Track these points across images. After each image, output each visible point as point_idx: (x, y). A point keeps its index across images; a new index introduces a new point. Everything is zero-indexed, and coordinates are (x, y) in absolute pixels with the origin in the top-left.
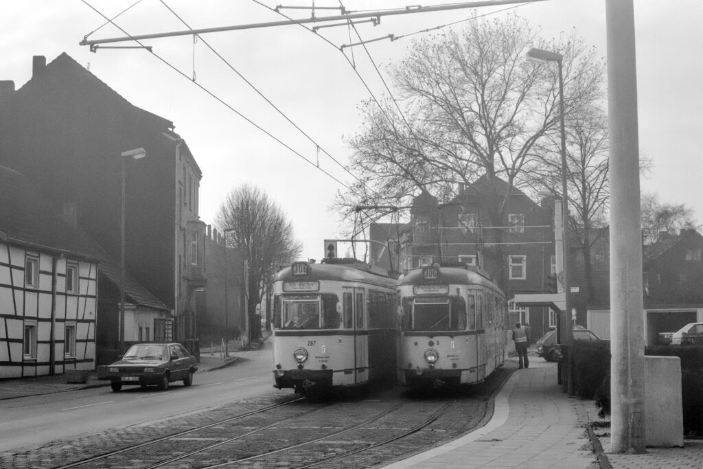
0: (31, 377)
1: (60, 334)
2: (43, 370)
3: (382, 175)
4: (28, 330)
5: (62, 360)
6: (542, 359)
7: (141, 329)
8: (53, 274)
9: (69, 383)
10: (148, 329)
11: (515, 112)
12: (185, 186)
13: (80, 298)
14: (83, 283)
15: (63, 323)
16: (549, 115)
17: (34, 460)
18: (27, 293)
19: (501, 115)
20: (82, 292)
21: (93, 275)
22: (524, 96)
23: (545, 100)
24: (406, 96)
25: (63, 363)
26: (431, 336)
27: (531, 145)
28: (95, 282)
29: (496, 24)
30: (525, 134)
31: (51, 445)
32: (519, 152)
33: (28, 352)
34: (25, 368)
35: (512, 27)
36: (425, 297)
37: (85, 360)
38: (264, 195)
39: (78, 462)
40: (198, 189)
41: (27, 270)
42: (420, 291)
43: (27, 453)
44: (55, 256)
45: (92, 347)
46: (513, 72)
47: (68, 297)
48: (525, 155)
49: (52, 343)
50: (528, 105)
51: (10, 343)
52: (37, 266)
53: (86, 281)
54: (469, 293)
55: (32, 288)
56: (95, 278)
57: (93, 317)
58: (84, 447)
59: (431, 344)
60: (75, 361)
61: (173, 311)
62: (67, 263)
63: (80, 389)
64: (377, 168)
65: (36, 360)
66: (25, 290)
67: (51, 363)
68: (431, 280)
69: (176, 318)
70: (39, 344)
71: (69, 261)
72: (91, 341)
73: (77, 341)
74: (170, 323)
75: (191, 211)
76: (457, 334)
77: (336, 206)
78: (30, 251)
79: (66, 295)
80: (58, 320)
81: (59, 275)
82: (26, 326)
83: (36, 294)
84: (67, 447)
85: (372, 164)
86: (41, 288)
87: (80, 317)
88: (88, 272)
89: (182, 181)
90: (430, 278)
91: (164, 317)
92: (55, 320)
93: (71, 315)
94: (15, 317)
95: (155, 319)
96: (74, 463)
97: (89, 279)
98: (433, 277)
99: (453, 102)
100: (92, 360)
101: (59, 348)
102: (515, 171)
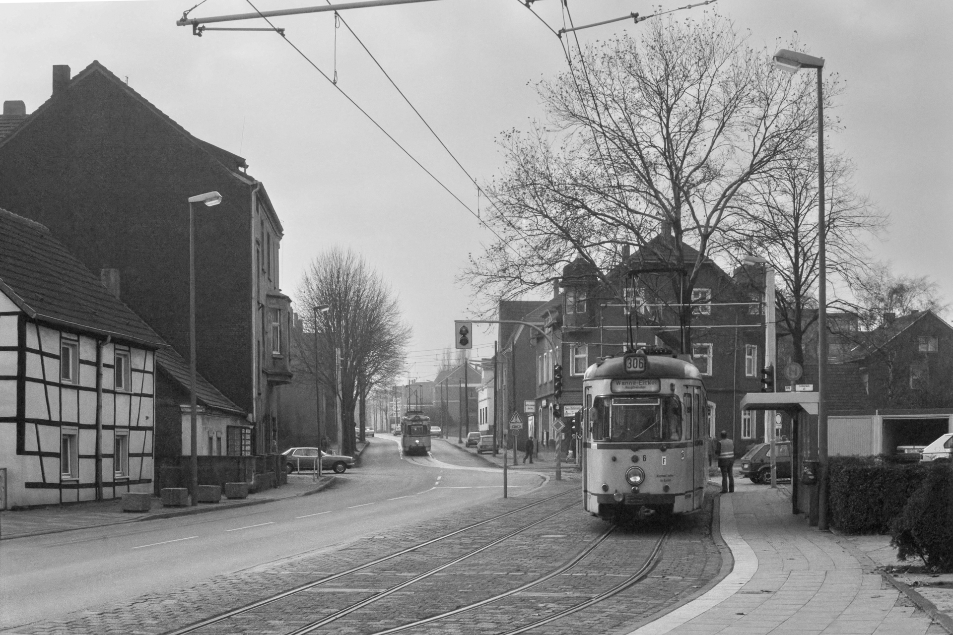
0: (72, 503)
1: (108, 446)
2: (87, 494)
3: (529, 233)
4: (67, 441)
5: (112, 480)
6: (748, 480)
7: (211, 439)
8: (97, 364)
9: (125, 511)
10: (219, 439)
11: (711, 147)
12: (263, 246)
13: (133, 397)
14: (136, 377)
15: (111, 432)
16: (758, 152)
17: (131, 622)
18: (63, 390)
19: (691, 153)
20: (136, 389)
21: (150, 367)
22: (723, 126)
23: (754, 133)
24: (563, 125)
25: (113, 484)
26: (635, 449)
27: (732, 194)
28: (151, 375)
29: (688, 26)
30: (722, 179)
31: (146, 598)
32: (715, 203)
33: (66, 470)
34: (63, 490)
35: (711, 30)
36: (627, 396)
37: (141, 481)
38: (361, 262)
39: (193, 624)
40: (278, 252)
41: (63, 357)
42: (620, 388)
43: (117, 611)
44: (100, 340)
45: (149, 462)
46: (710, 92)
47: (117, 395)
48: (724, 207)
49: (98, 457)
50: (728, 139)
51: (44, 459)
52: (77, 353)
53: (141, 374)
54: (685, 391)
55: (70, 383)
56: (151, 370)
57: (150, 423)
58: (194, 603)
59: (635, 459)
60: (128, 482)
61: (250, 415)
62: (115, 349)
63: (142, 520)
64: (524, 223)
65: (78, 481)
66: (61, 386)
67: (98, 484)
68: (636, 372)
69: (254, 424)
70: (80, 459)
71: (118, 346)
72: (148, 455)
73: (130, 455)
74: (248, 431)
75: (271, 281)
76: (669, 446)
77: (466, 276)
78: (66, 332)
79: (114, 393)
80: (106, 427)
81: (106, 365)
82: (64, 435)
83: (76, 391)
84: (168, 602)
85: (516, 218)
86: (82, 384)
87: (134, 424)
88: (142, 361)
89: (260, 240)
90: (635, 369)
91: (238, 423)
92: (101, 427)
93: (122, 420)
94: (49, 423)
95: (228, 427)
96: (188, 625)
97: (144, 372)
98: (638, 369)
99: (628, 133)
100: (149, 481)
101: (107, 463)
102: (709, 230)
